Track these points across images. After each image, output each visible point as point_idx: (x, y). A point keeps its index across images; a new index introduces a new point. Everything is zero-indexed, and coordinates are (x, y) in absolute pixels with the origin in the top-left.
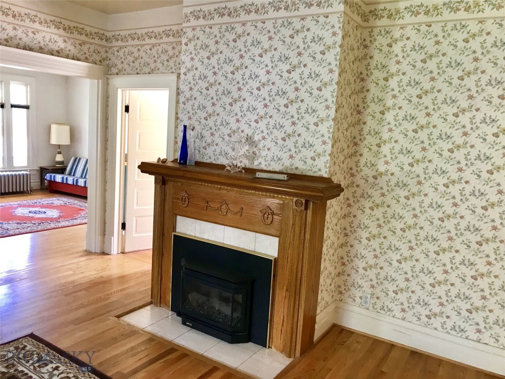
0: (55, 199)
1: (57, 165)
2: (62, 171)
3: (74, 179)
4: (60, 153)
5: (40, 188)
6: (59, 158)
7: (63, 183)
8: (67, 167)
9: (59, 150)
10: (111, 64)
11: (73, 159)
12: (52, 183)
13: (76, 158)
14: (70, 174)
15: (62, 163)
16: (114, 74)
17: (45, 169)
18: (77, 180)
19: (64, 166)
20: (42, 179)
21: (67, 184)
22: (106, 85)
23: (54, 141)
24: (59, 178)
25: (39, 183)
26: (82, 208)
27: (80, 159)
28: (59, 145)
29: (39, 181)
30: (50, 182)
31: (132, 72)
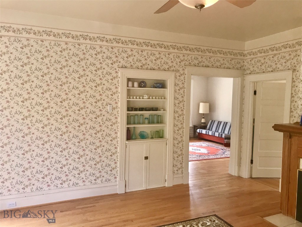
0: (202, 143)
1: (202, 125)
2: (204, 127)
3: (212, 133)
4: (204, 118)
5: (193, 136)
6: (203, 121)
7: (206, 134)
8: (207, 125)
9: (203, 116)
10: (246, 68)
11: (210, 121)
12: (200, 134)
13: (212, 121)
14: (209, 130)
15: (204, 123)
16: (248, 74)
17: (196, 126)
18: (214, 133)
19: (206, 125)
20: (195, 131)
21: (208, 135)
22: (243, 80)
23: (201, 111)
24: (204, 132)
25: (193, 134)
26: (218, 149)
27: (215, 121)
28: (203, 114)
29: (193, 133)
30: (199, 133)
31: (260, 71)
